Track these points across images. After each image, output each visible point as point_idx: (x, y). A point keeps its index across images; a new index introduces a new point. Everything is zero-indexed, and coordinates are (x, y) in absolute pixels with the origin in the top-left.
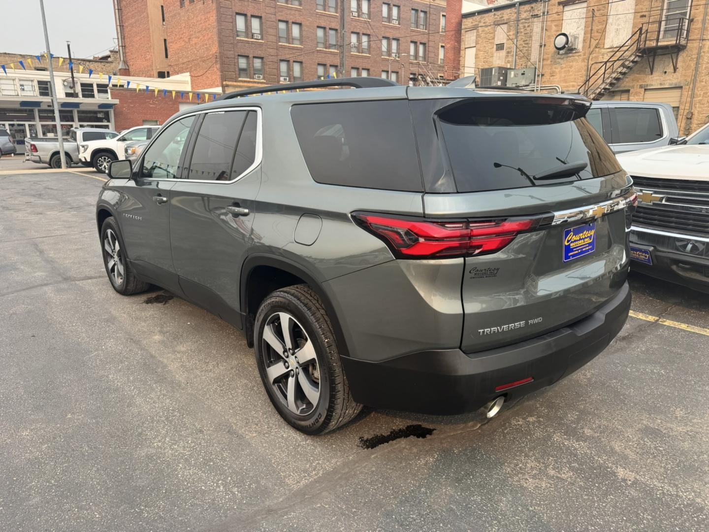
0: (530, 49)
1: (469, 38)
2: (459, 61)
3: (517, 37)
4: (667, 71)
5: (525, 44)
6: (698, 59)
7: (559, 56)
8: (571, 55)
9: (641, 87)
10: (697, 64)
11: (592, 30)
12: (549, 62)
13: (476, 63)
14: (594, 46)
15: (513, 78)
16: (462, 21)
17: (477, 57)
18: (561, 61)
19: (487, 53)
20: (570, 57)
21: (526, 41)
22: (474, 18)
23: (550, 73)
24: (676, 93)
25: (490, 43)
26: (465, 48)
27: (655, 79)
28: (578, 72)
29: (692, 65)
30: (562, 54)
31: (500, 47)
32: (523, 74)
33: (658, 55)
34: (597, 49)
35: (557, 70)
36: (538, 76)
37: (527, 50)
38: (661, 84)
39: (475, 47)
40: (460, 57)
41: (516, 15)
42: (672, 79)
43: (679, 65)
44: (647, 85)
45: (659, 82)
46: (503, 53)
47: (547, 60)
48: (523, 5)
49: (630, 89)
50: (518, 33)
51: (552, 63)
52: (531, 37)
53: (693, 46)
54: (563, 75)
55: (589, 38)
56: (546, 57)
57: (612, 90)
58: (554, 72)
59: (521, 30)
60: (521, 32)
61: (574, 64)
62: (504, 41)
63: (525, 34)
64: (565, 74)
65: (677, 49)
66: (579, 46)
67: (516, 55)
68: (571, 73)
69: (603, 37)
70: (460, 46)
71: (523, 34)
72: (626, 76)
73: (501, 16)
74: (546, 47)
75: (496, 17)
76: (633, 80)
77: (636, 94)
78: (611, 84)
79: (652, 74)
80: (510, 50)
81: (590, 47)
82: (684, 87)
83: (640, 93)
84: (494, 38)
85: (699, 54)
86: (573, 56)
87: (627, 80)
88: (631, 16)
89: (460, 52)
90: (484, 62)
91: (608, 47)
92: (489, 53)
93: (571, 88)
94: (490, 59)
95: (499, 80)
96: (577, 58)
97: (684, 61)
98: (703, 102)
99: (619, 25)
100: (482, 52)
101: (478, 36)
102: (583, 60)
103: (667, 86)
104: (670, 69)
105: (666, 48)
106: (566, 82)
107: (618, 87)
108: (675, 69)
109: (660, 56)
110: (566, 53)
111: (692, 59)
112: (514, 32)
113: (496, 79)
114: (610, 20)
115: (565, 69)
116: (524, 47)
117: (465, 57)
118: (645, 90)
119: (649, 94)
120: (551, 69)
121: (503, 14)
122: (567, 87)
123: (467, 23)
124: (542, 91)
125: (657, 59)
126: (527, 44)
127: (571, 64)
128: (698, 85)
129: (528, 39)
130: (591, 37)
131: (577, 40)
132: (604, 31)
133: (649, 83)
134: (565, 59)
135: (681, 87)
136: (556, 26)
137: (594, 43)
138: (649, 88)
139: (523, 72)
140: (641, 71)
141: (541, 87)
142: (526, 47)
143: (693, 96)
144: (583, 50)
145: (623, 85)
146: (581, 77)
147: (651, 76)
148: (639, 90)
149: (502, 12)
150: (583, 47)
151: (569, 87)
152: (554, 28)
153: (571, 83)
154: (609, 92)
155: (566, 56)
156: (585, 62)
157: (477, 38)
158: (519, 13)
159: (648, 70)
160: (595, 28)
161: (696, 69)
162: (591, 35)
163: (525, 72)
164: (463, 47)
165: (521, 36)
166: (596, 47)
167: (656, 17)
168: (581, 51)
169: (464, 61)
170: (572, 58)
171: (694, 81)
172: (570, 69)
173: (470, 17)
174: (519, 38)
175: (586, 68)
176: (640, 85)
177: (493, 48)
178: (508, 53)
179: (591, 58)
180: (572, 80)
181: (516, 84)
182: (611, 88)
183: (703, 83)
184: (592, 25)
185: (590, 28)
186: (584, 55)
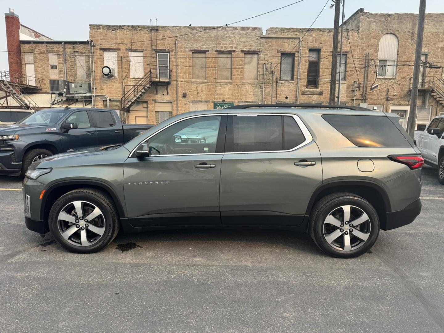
0: (76, 71)
1: (28, 58)
2: (22, 71)
3: (65, 63)
4: (164, 94)
5: (72, 68)
6: (177, 89)
7: (104, 79)
8: (112, 79)
9: (153, 100)
10: (177, 92)
11: (122, 67)
12: (98, 81)
13: (35, 74)
14: (125, 77)
15: (74, 88)
16: (20, 45)
17: (36, 71)
18: (107, 82)
19: (44, 69)
20: (112, 80)
21: (73, 66)
22: (31, 45)
23: (100, 88)
24: (170, 105)
25: (45, 63)
26: (26, 64)
27: (159, 97)
28: (118, 89)
29: (175, 92)
30: (106, 78)
31: (54, 67)
32: (81, 86)
33: (159, 85)
34: (127, 78)
35: (104, 87)
36: (93, 88)
37: (74, 72)
38: (162, 100)
39: (34, 64)
40: (22, 69)
41: (63, 49)
42: (167, 98)
43: (169, 91)
44: (156, 100)
45: (161, 99)
46: (56, 71)
47: (97, 80)
48: (67, 44)
49: (147, 101)
50: (66, 60)
51: (101, 82)
52: (75, 64)
53: (173, 83)
54: (109, 90)
55: (121, 71)
56: (96, 78)
57: (138, 101)
58: (102, 87)
59: (68, 59)
60: (68, 60)
61: (115, 84)
62: (57, 64)
63: (71, 61)
64: (110, 89)
65: (167, 84)
66: (116, 75)
67: (67, 74)
68: (113, 89)
69: (129, 72)
70: (21, 62)
71: (70, 61)
72: (145, 94)
73: (51, 48)
74: (95, 73)
75: (48, 47)
76: (148, 97)
77: (151, 104)
78: (139, 98)
79: (157, 94)
80: (62, 70)
81: (122, 76)
82: (173, 102)
83: (153, 103)
84: (48, 61)
85: (177, 87)
86: (113, 80)
87: (145, 96)
88: (142, 64)
89: (21, 66)
90: (42, 75)
91: (132, 78)
92: (46, 70)
93: (115, 98)
94: (48, 74)
95: (65, 88)
96: (116, 81)
97: (171, 90)
98: (182, 110)
99: (136, 67)
100: (40, 68)
101: (35, 58)
102: (120, 83)
103: (165, 101)
104: (165, 93)
105: (164, 82)
106: (111, 94)
107: (141, 99)
108: (168, 93)
109: (160, 86)
110: (108, 78)
111: (174, 90)
112: (63, 59)
113: (63, 87)
114: (131, 64)
115: (109, 87)
116: (71, 69)
117: (26, 69)
118: (155, 102)
119: (157, 105)
120: (101, 85)
121: (53, 46)
122: (112, 96)
123: (25, 47)
124: (96, 98)
125: (159, 88)
126: (74, 68)
127: (112, 84)
128: (179, 102)
129: (73, 65)
130: (122, 71)
131: (114, 71)
132: (129, 69)
133: (156, 99)
134: (108, 81)
135: (171, 102)
136: (100, 61)
137: (124, 74)
138: (157, 101)
139: (80, 85)
140: (152, 93)
141: (96, 95)
142: (73, 70)
143: (177, 107)
144: (118, 77)
145: (143, 99)
146: (120, 92)
147: (157, 95)
148: (152, 102)
149: (52, 45)
150: (118, 76)
151: (113, 97)
152: (99, 62)
153: (115, 95)
154: (137, 102)
155: (109, 79)
156: (120, 84)
157: (34, 58)
158: (65, 48)
159: (155, 92)
160: (124, 67)
161: (177, 94)
162: (122, 70)
163: (82, 85)
164: (23, 62)
165: (69, 62)
166: (126, 77)
167: (155, 66)
168: (117, 77)
169: (26, 72)
170: (113, 81)
171: (177, 100)
172: (112, 87)
173: (27, 44)
174: (67, 63)
175: (121, 87)
176: (152, 100)
177: (48, 66)
178: (60, 71)
179: (123, 82)
180: (115, 93)
181: (77, 92)
182: (138, 99)
183: (181, 101)
184: (122, 65)
185: (121, 66)
186: (120, 80)
